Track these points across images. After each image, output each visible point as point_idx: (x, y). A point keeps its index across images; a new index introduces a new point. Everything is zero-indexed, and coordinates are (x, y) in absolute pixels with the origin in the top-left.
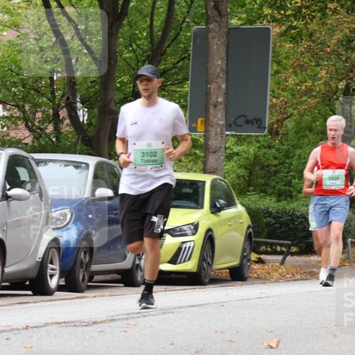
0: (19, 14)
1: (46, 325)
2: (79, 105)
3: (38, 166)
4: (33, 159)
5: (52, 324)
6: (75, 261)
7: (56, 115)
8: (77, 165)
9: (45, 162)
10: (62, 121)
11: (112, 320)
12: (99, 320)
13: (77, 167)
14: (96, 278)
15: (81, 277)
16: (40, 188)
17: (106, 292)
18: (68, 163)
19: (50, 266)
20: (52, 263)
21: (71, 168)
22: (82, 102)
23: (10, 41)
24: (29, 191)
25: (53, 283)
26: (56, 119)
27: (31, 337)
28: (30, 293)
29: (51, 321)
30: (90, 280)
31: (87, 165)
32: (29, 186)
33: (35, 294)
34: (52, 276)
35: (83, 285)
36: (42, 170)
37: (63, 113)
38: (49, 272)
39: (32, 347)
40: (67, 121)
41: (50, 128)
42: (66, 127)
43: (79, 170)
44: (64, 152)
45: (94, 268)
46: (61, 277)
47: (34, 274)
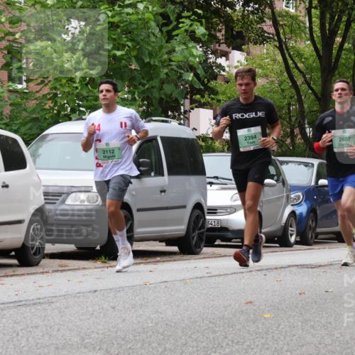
0: (268, 68)
1: (289, 266)
2: (307, 126)
3: (281, 165)
4: (278, 160)
5: (293, 266)
6: (306, 226)
7: (292, 132)
8: (306, 165)
9: (287, 162)
10: (296, 136)
11: (331, 265)
12: (323, 264)
13: (306, 166)
14: (320, 237)
15: (310, 236)
16: (283, 179)
17: (327, 246)
18: (300, 163)
19: (290, 229)
20: (291, 227)
21: (302, 166)
22: (309, 124)
23: (263, 86)
24: (276, 181)
25: (293, 239)
26: (292, 135)
27: (280, 274)
28: (277, 245)
29: (291, 264)
30: (316, 238)
31: (313, 165)
32: (276, 178)
33: (281, 246)
34: (291, 235)
35: (312, 241)
36: (284, 168)
37: (297, 131)
38: (290, 232)
39: (280, 281)
40: (299, 136)
41: (289, 141)
42: (299, 140)
43: (307, 168)
44: (297, 156)
45: (319, 230)
46: (297, 236)
47: (280, 234)
